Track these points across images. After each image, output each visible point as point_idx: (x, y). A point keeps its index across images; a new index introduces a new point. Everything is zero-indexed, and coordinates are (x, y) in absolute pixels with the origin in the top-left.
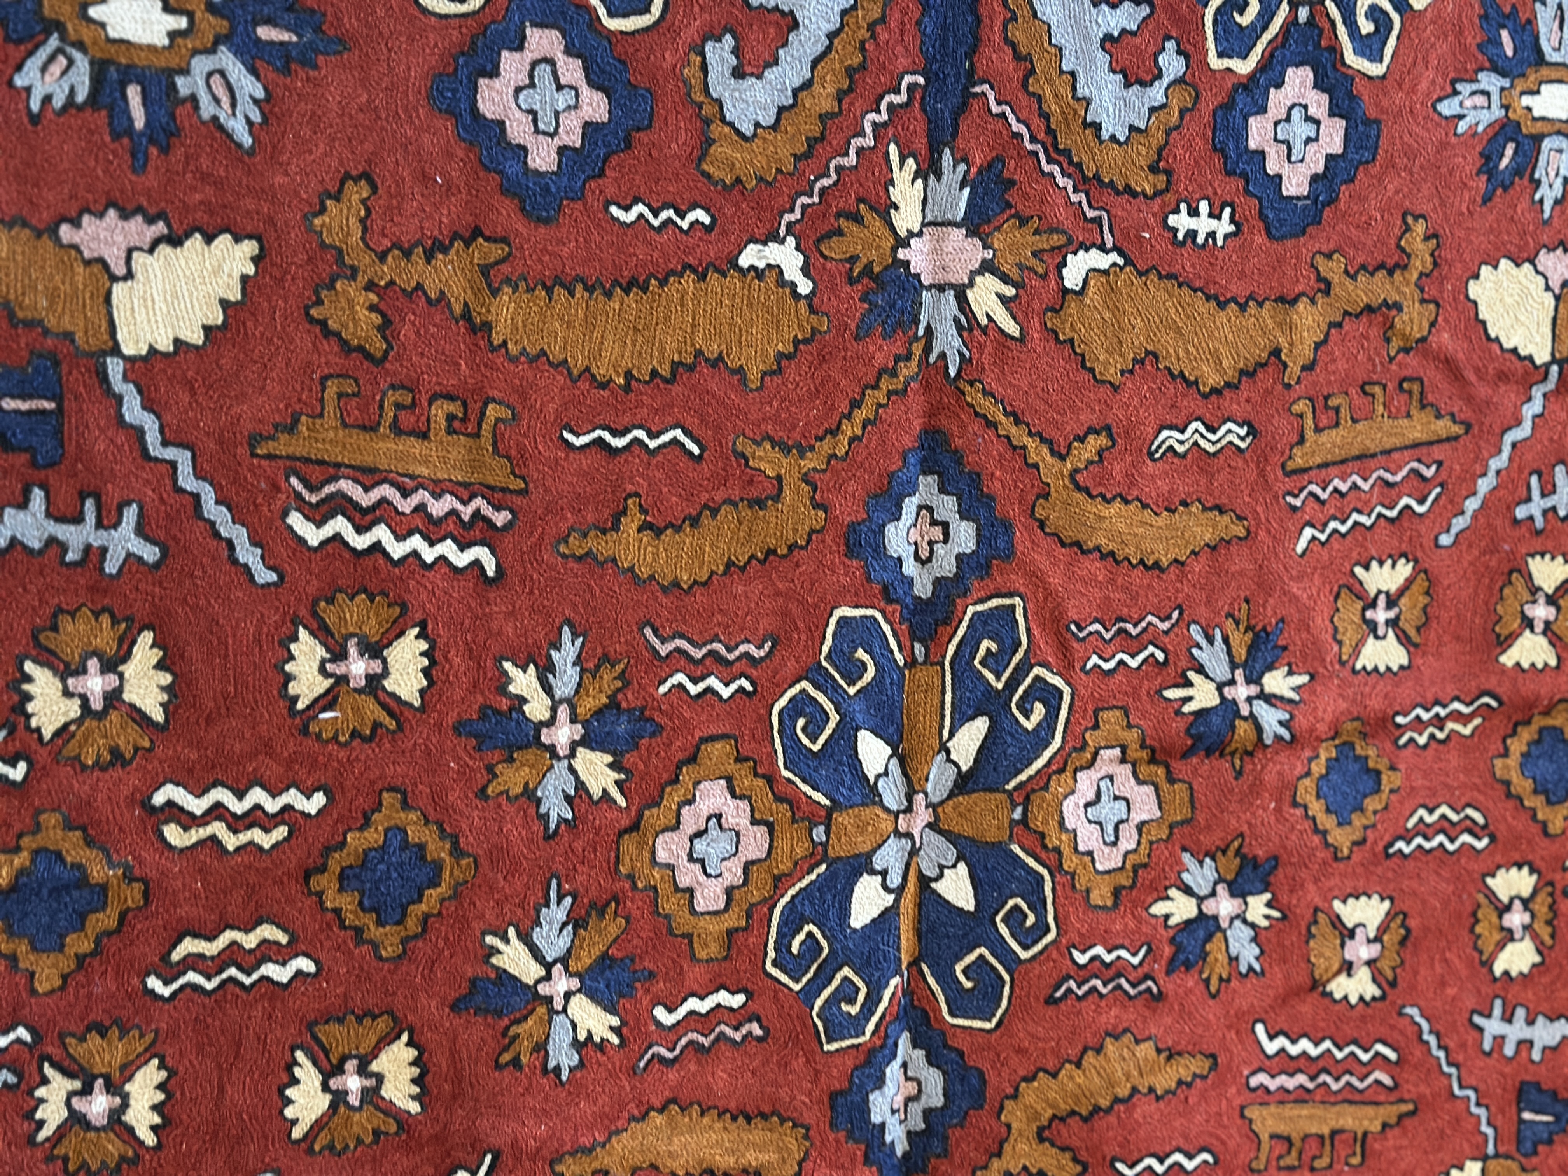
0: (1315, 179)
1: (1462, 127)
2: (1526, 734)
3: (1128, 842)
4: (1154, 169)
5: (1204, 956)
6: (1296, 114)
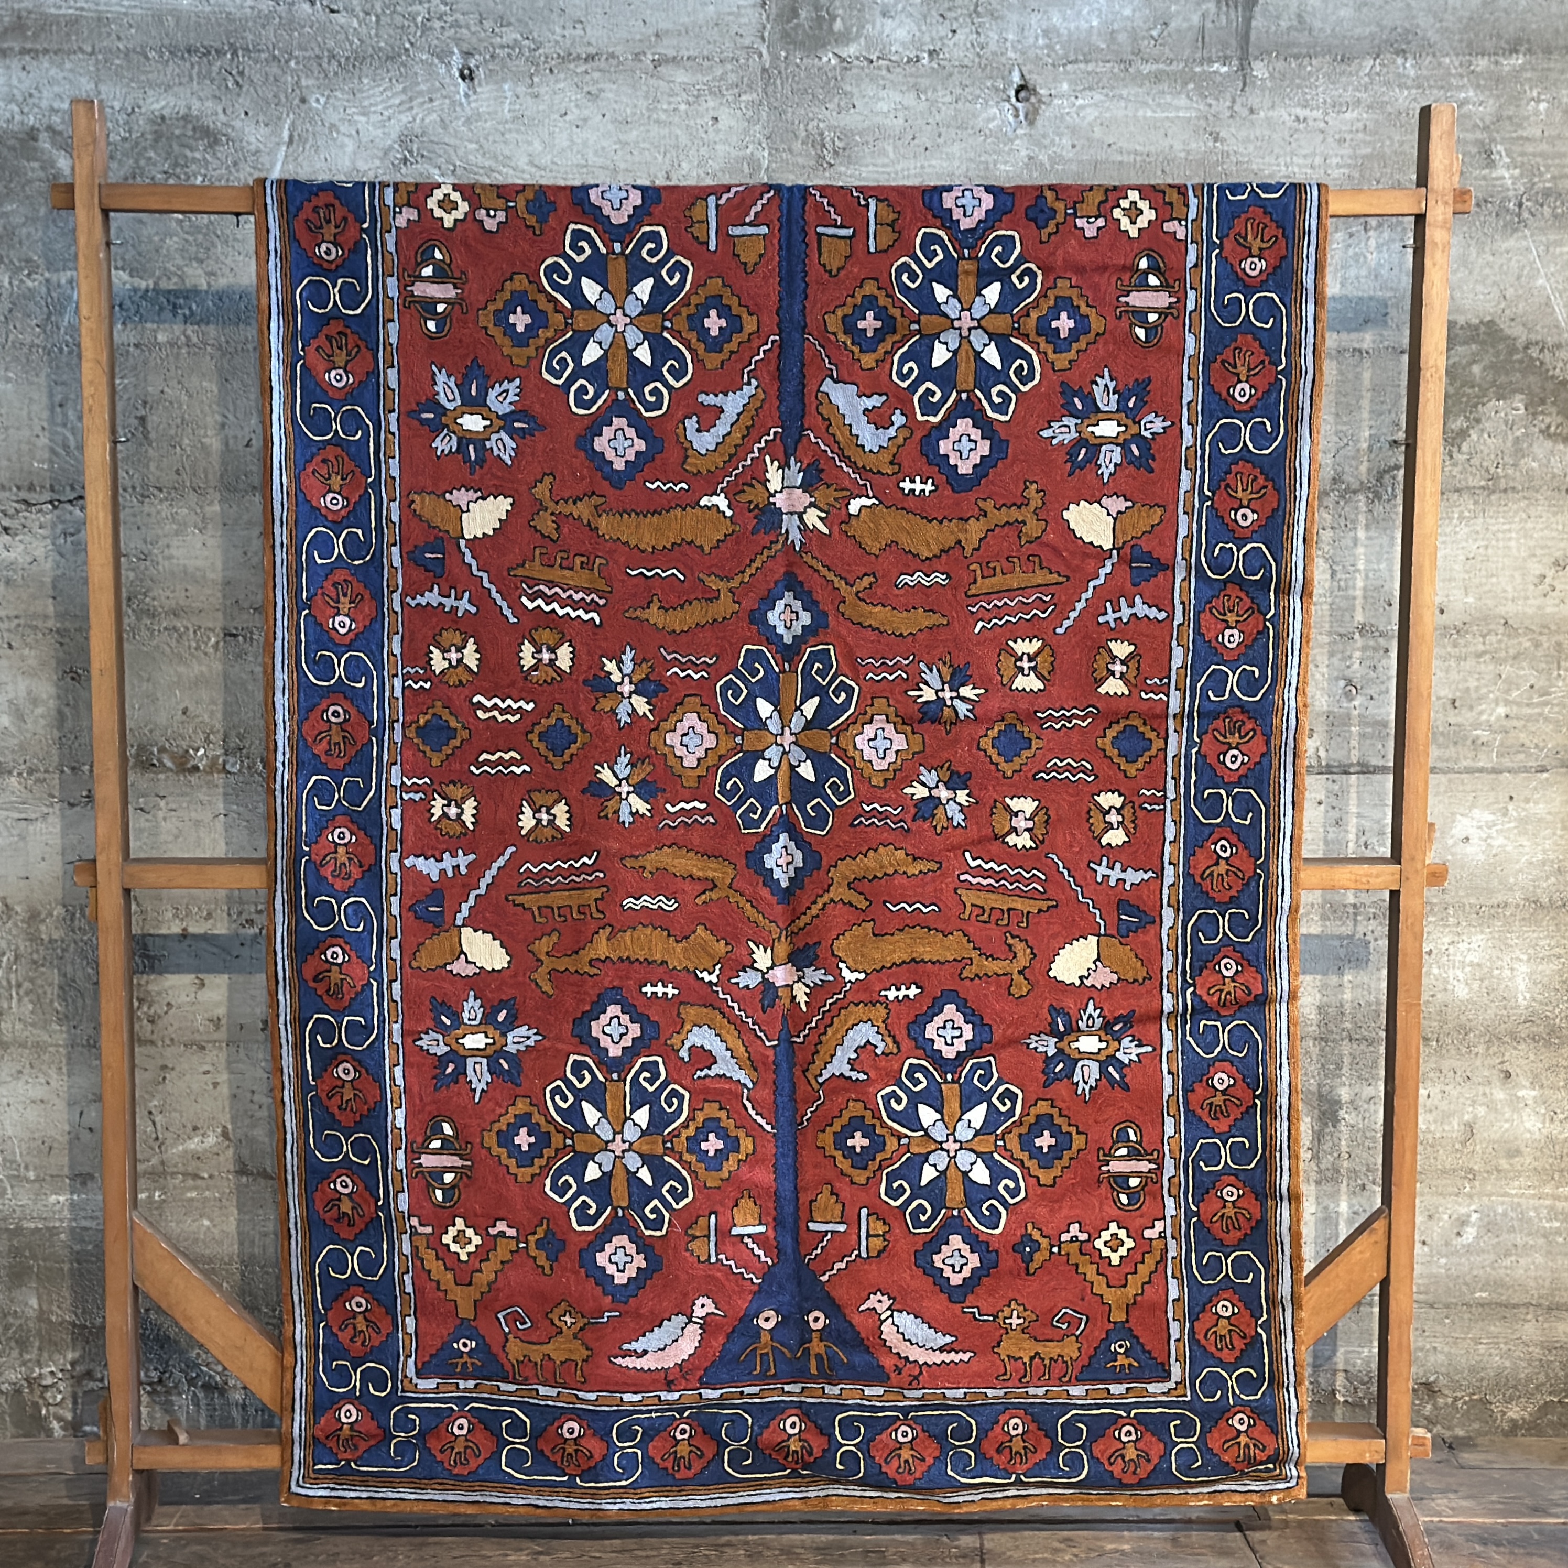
0: (975, 466)
1: (1055, 442)
2: (1116, 728)
3: (891, 757)
4: (891, 463)
5: (933, 816)
6: (964, 438)
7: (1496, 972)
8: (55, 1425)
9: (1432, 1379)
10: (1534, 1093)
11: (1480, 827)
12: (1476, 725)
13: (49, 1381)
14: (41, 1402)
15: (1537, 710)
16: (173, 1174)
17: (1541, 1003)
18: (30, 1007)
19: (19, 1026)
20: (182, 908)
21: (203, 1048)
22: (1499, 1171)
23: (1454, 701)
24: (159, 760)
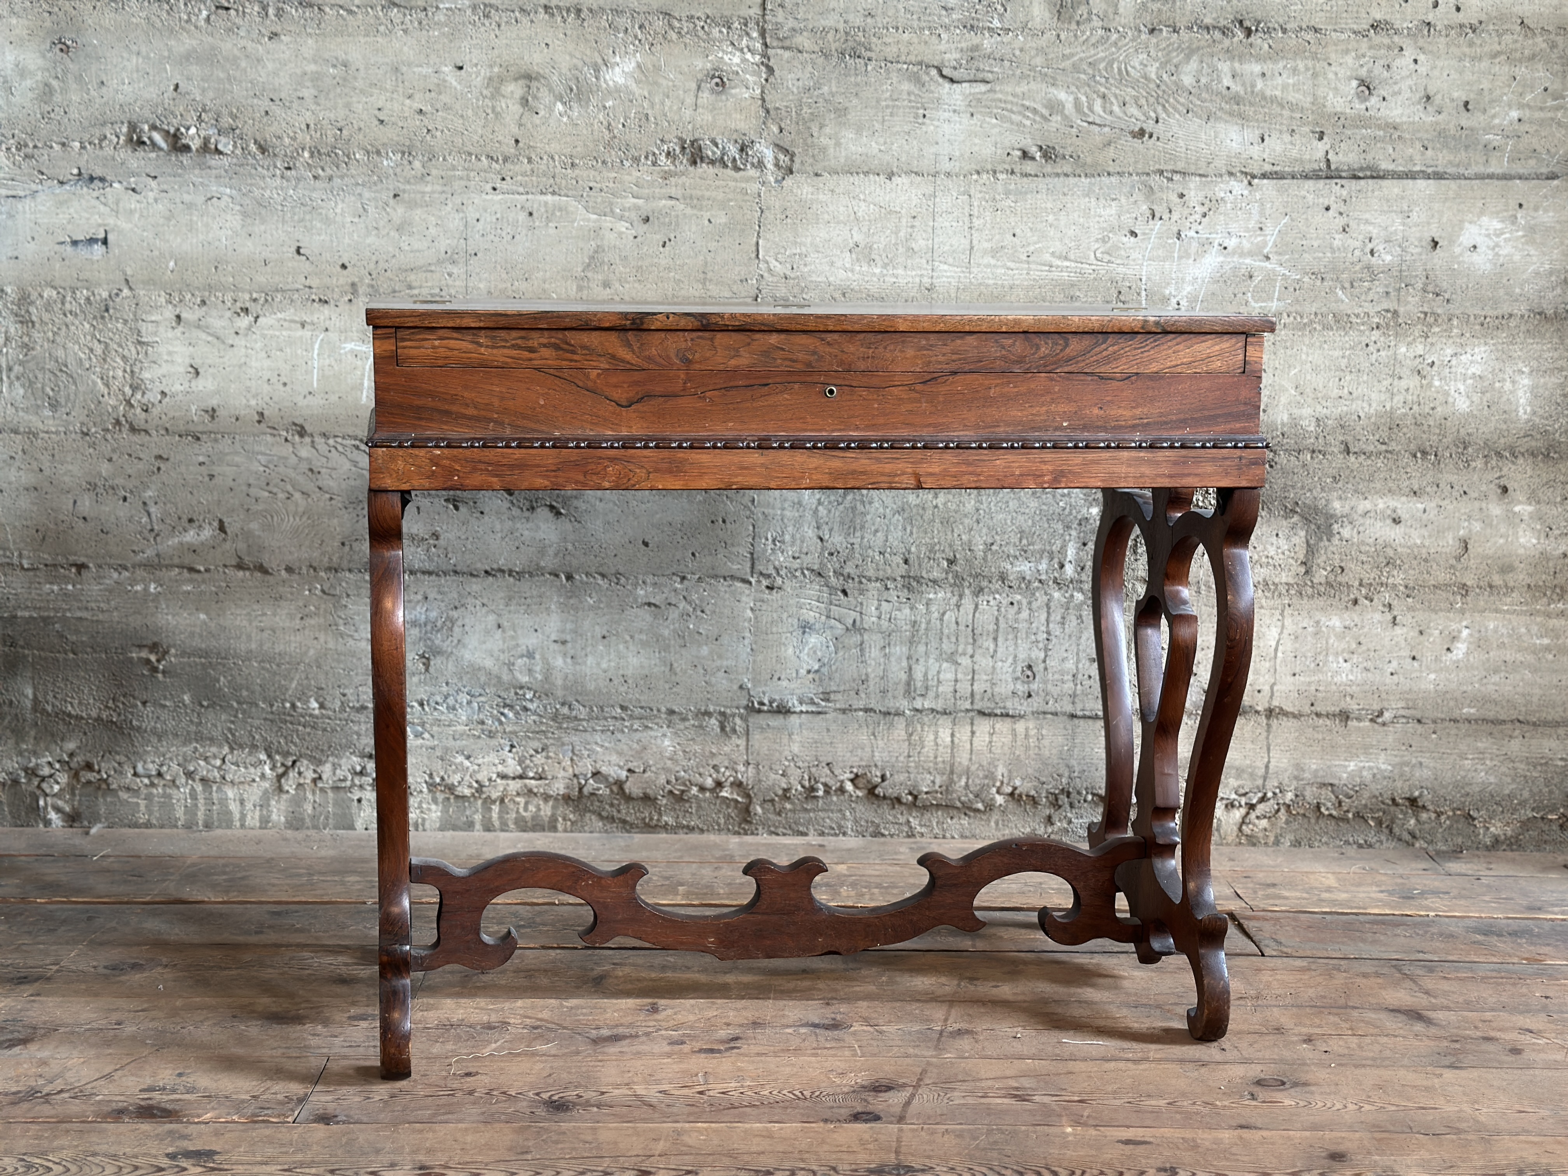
7: (1497, 385)
8: (53, 815)
9: (1417, 794)
10: (1530, 509)
11: (1488, 236)
12: (1489, 129)
13: (46, 771)
14: (38, 792)
15: (1550, 115)
16: (170, 567)
17: (1542, 417)
18: (21, 391)
19: (10, 410)
20: (176, 295)
21: (198, 439)
22: (1491, 586)
23: (1466, 104)
24: (150, 138)
